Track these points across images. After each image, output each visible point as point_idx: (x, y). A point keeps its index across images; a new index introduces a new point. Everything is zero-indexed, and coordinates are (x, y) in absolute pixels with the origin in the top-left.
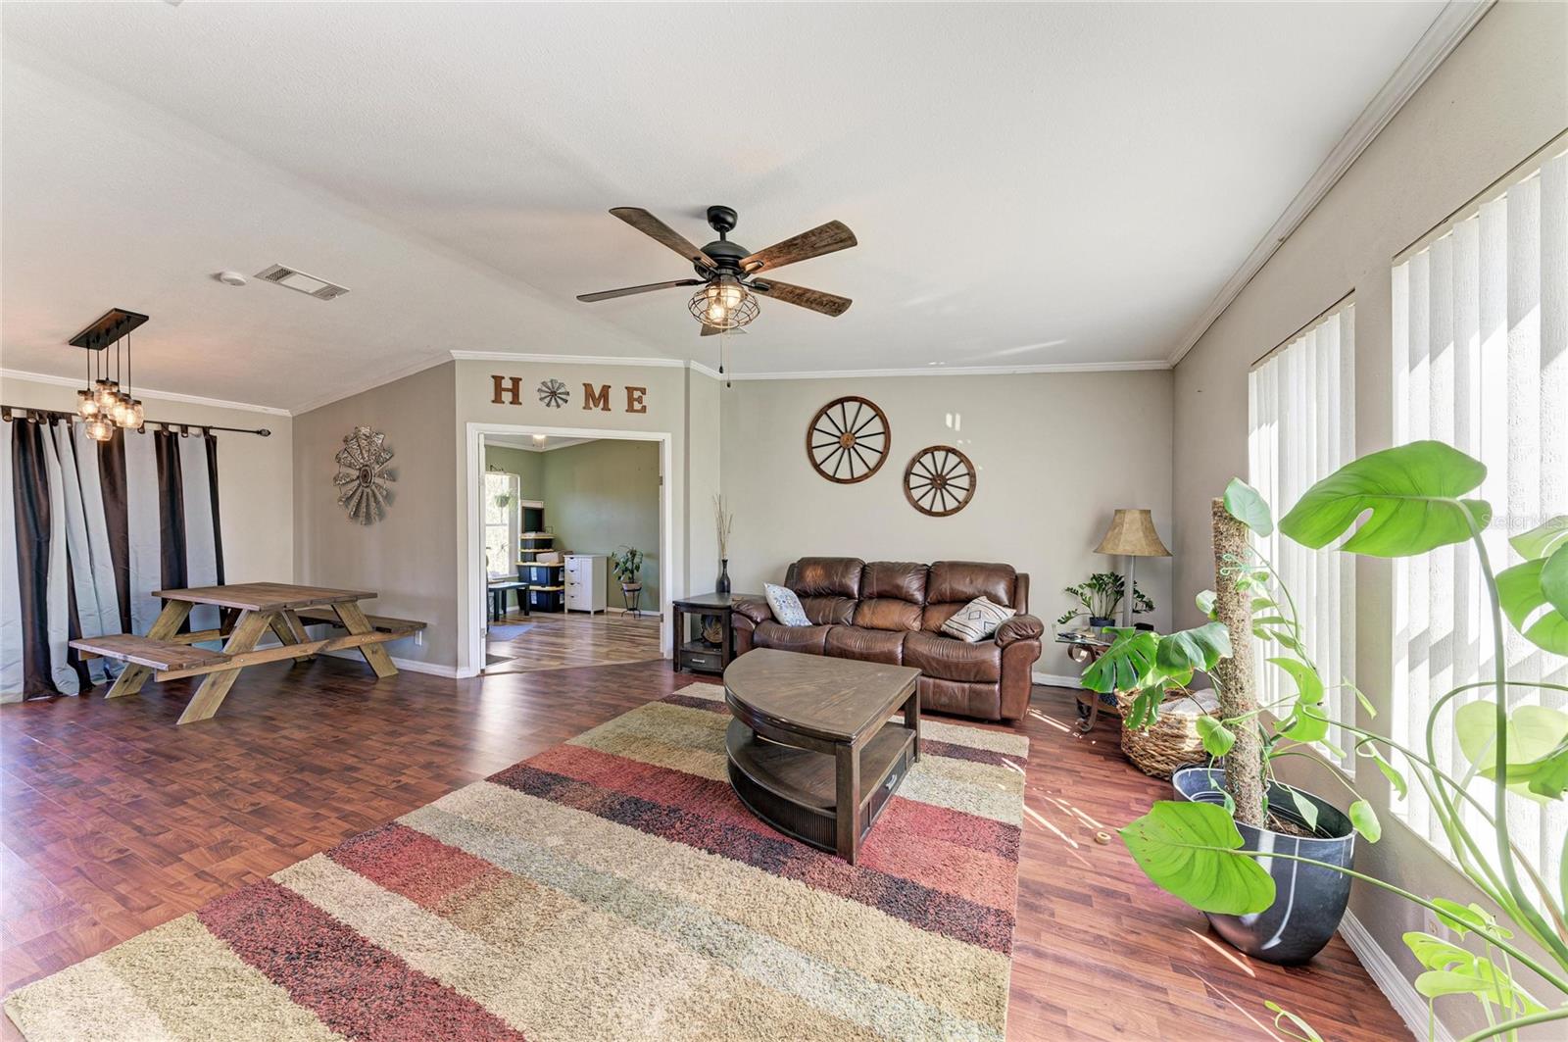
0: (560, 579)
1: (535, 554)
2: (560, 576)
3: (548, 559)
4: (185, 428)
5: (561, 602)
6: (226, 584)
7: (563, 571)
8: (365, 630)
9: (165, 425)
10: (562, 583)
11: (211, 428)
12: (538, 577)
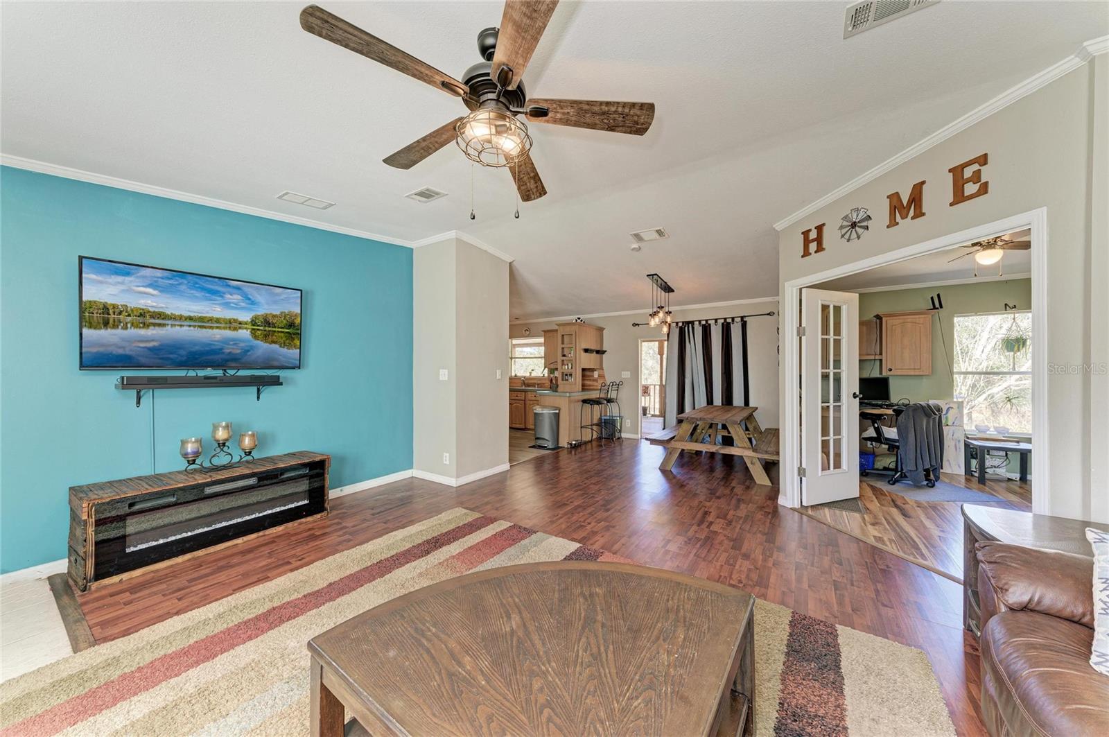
4: (733, 319)
6: (750, 406)
8: (746, 446)
9: (725, 319)
11: (745, 316)
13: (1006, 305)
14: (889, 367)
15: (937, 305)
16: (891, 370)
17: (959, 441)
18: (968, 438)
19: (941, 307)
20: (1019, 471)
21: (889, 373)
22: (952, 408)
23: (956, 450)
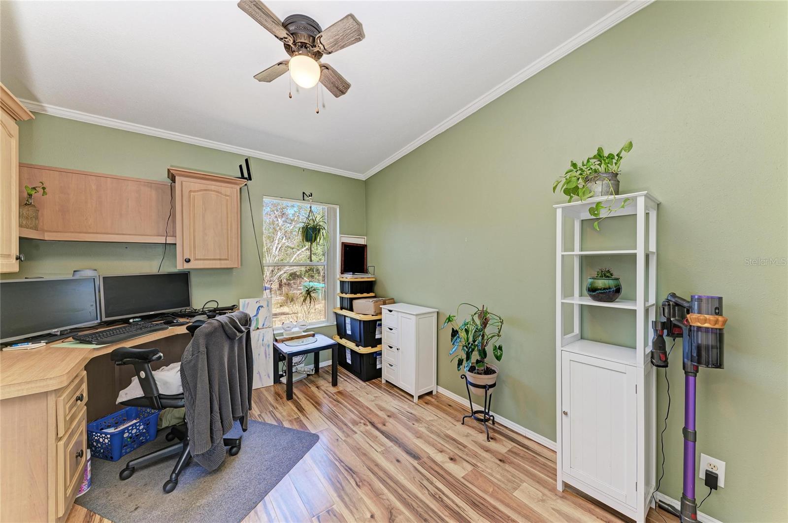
0: (377, 337)
1: (352, 300)
2: (377, 332)
3: (364, 308)
5: (378, 367)
7: (380, 325)
10: (379, 341)
12: (352, 330)
13: (304, 193)
14: (187, 256)
15: (246, 175)
16: (188, 261)
17: (269, 346)
18: (276, 340)
19: (250, 178)
20: (313, 363)
21: (187, 266)
22: (262, 307)
23: (266, 357)
